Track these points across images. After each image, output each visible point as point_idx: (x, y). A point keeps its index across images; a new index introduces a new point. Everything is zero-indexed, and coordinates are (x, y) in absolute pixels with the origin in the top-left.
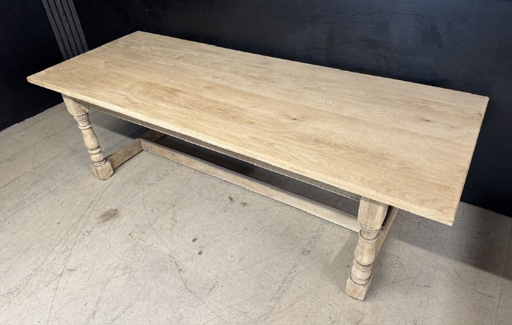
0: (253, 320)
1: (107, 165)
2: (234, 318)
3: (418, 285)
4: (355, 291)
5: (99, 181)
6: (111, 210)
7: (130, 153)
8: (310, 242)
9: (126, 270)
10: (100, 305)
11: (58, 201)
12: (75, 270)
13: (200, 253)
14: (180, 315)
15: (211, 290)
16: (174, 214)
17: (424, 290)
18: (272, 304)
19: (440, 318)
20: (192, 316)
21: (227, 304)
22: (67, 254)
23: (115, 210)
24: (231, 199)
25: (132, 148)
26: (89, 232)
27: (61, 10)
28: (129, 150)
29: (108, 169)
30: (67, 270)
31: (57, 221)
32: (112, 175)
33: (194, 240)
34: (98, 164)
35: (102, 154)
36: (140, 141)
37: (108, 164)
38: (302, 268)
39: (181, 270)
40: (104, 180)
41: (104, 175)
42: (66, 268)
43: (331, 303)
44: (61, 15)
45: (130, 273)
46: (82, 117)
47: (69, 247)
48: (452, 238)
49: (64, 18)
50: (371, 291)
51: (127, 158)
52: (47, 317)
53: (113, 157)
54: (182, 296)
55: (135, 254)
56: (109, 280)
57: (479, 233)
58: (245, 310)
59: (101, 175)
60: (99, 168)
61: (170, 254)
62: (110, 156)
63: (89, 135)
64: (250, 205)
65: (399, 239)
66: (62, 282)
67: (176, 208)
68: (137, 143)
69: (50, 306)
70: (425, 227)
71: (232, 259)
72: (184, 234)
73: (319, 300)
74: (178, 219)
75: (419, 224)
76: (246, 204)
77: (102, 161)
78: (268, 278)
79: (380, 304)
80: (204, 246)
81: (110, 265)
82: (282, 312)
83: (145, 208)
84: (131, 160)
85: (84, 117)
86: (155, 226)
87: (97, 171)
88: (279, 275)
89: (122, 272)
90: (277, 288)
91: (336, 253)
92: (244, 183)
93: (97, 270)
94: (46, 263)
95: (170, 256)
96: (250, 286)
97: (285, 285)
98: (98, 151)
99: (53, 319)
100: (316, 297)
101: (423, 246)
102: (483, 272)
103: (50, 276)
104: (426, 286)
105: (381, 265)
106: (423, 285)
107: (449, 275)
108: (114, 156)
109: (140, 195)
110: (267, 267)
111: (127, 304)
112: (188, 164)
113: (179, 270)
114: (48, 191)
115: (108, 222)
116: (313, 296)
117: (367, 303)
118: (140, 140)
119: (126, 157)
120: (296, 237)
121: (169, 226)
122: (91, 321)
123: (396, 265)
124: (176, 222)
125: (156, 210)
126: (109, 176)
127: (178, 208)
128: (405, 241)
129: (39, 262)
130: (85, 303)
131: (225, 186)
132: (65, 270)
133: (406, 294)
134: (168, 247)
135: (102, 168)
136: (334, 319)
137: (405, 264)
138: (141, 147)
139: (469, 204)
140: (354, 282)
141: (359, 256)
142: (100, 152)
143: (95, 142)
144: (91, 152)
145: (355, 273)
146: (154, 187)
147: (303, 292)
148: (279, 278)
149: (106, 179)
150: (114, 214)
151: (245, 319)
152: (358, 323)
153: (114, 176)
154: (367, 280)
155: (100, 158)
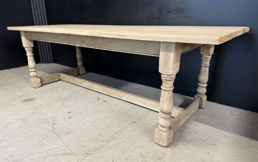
0: (88, 150)
1: (38, 80)
3: (207, 144)
4: (160, 138)
5: (32, 88)
6: (31, 98)
7: (53, 79)
8: (139, 118)
9: (23, 121)
11: (7, 93)
13: (70, 118)
14: (43, 143)
15: (68, 133)
16: (64, 102)
17: (211, 146)
18: (104, 143)
21: (75, 141)
23: (33, 98)
24: (98, 99)
26: (13, 105)
28: (53, 77)
29: (38, 82)
31: (1, 100)
32: (40, 87)
33: (69, 112)
34: (33, 78)
35: (36, 73)
36: (60, 74)
37: (39, 79)
38: (130, 129)
39: (55, 123)
41: (35, 85)
43: (144, 147)
45: (25, 122)
48: (233, 123)
50: (173, 144)
54: (48, 135)
55: (33, 115)
56: (10, 124)
57: (252, 123)
58: (85, 145)
59: (33, 85)
60: (33, 80)
62: (41, 77)
63: (31, 60)
64: (108, 102)
65: (197, 121)
67: (66, 100)
68: (58, 74)
70: (215, 117)
71: (88, 121)
72: (65, 110)
73: (136, 144)
74: (65, 104)
75: (211, 116)
76: (106, 101)
77: (36, 77)
78: (106, 131)
79: (178, 150)
80: (73, 115)
81: (15, 118)
82: (109, 148)
83: (49, 99)
84: (53, 83)
85: (30, 48)
86: (50, 106)
87: (32, 82)
89: (20, 121)
90: (110, 136)
92: (107, 91)
93: (8, 119)
95: (52, 118)
96: (93, 134)
97: (116, 136)
100: (134, 143)
102: (255, 141)
104: (212, 145)
105: (182, 132)
106: (211, 144)
107: (230, 141)
108: (43, 77)
109: (50, 94)
110: (108, 127)
111: (14, 135)
112: (80, 84)
115: (27, 102)
116: (132, 142)
117: (169, 150)
119: (50, 80)
120: (131, 116)
121: (58, 106)
123: (192, 133)
124: (63, 105)
125: (55, 100)
126: (38, 87)
128: (201, 122)
131: (98, 94)
133: (198, 147)
134: (53, 114)
135: (35, 81)
136: (143, 155)
137: (199, 133)
138: (60, 78)
139: (245, 110)
140: (160, 130)
141: (161, 104)
142: (35, 71)
143: (33, 64)
144: (30, 70)
145: (160, 121)
146: (59, 92)
147: (126, 140)
148: (113, 132)
149: (36, 88)
150: (32, 100)
151: (82, 149)
152: (160, 159)
153: (41, 87)
154: (169, 129)
155: (35, 75)
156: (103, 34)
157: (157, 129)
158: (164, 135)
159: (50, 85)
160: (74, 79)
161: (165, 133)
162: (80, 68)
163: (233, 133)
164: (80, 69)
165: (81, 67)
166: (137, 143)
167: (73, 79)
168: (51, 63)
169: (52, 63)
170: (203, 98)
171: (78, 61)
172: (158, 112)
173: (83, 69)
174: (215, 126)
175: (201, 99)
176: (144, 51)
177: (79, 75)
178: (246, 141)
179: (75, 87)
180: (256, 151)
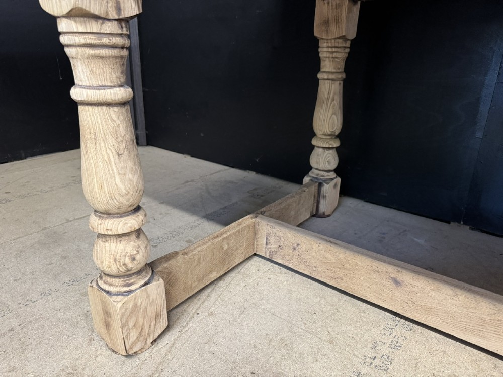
1: (153, 295)
5: (104, 355)
7: (227, 255)
25: (233, 242)
29: (151, 311)
34: (116, 286)
35: (141, 243)
36: (255, 224)
37: (157, 287)
40: (128, 356)
41: (134, 335)
46: (94, 27)
51: (215, 275)
53: (177, 265)
59: (119, 334)
60: (117, 304)
62: (168, 258)
63: (111, 141)
68: (249, 227)
77: (139, 272)
84: (221, 283)
85: (107, 28)
87: (107, 313)
98: (132, 222)
108: (180, 258)
118: (258, 220)
126: (151, 339)
135: (131, 305)
138: (253, 242)
142: (138, 232)
143: (129, 175)
153: (168, 337)
155: (133, 259)
162: (326, 182)
165: (332, 176)
171: (313, 147)
177: (316, 214)
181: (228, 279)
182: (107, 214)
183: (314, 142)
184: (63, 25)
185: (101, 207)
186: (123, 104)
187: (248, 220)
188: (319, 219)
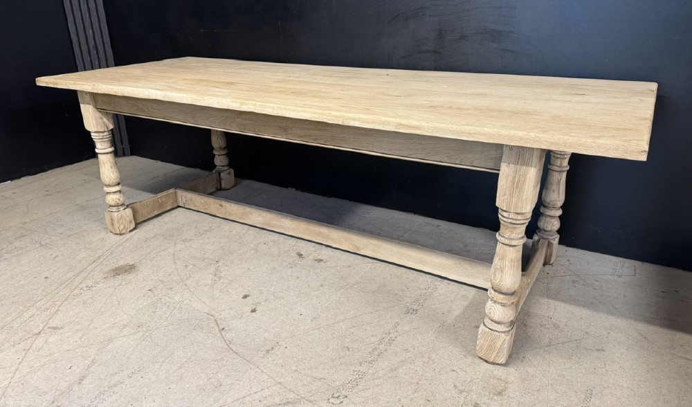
0: (333, 388)
1: (128, 214)
2: (304, 385)
3: (586, 349)
4: (491, 347)
5: (112, 235)
6: (126, 265)
7: (161, 205)
8: (417, 300)
9: (140, 329)
10: (92, 369)
11: (51, 255)
12: (61, 328)
13: (253, 311)
14: (219, 381)
15: (268, 351)
16: (217, 269)
17: (596, 354)
18: (363, 368)
19: (627, 388)
20: (237, 382)
21: (294, 368)
22: (53, 310)
23: (132, 265)
24: (300, 255)
25: (163, 199)
26: (89, 288)
27: (92, 42)
28: (160, 201)
29: (128, 219)
30: (49, 328)
31: (44, 275)
32: (133, 230)
33: (245, 297)
34: (114, 210)
35: (122, 195)
36: (175, 193)
37: (129, 211)
38: (406, 328)
39: (223, 329)
40: (121, 234)
41: (122, 227)
42: (48, 326)
43: (455, 368)
44: (91, 48)
45: (146, 332)
46: (101, 134)
47: (57, 303)
48: (625, 296)
49: (94, 52)
50: (514, 355)
51: (156, 213)
52: (7, 382)
53: (137, 206)
54: (222, 359)
55: (155, 312)
56: (110, 340)
57: (663, 292)
58: (321, 376)
59: (117, 225)
60: (115, 214)
61: (208, 312)
62: (133, 203)
63: (109, 164)
64: (328, 262)
65: (548, 297)
66: (39, 342)
67: (220, 264)
68: (172, 193)
69: (13, 369)
70: (583, 285)
71: (301, 317)
72: (230, 290)
73: (436, 364)
74: (222, 275)
75: (574, 282)
76: (321, 260)
77: (122, 205)
78: (356, 338)
79: (531, 370)
80: (259, 303)
81: (115, 323)
82: (380, 378)
83: (175, 263)
84: (160, 218)
85: (105, 134)
86: (188, 282)
87: (112, 220)
88: (373, 336)
89: (132, 331)
90: (370, 350)
91: (457, 312)
92: (320, 234)
93: (96, 328)
94: (18, 320)
95: (208, 314)
96: (328, 348)
97: (382, 347)
98: (117, 188)
99: (15, 385)
100: (431, 362)
101: (585, 305)
103: (21, 335)
104: (598, 350)
105: (525, 326)
106: (593, 349)
107: (630, 338)
108: (138, 204)
109: (171, 250)
110: (354, 326)
111: (136, 368)
112: (240, 218)
113: (221, 329)
114: (38, 245)
115: (120, 277)
116: (425, 359)
117: (511, 369)
118: (177, 190)
119: (154, 211)
120: (396, 294)
121: (209, 282)
122: (76, 388)
123: (547, 326)
124: (220, 278)
125: (191, 266)
126: (129, 230)
127: (223, 264)
128: (558, 299)
129: (8, 319)
130: (70, 365)
131: (293, 241)
132: (46, 328)
133: (569, 358)
134: (205, 304)
135: (120, 215)
136: (461, 388)
137: (561, 325)
138: (176, 201)
139: (641, 263)
140: (490, 329)
141: (497, 275)
142: (120, 191)
143: (115, 173)
144: (107, 189)
145: (491, 311)
146: (191, 242)
147: (410, 355)
148: (373, 339)
149: (123, 234)
150: (130, 269)
151: (321, 387)
152: (500, 393)
153: (135, 231)
154: (510, 325)
155: (119, 200)
156: (354, 119)
157: (482, 327)
158: (502, 340)
159: (155, 221)
160: (221, 206)
161: (503, 335)
162: (222, 171)
163: (631, 318)
164: (222, 174)
165: (226, 168)
166: (436, 360)
167: (217, 206)
168: (124, 155)
169: (127, 156)
170: (552, 241)
171: (214, 155)
172: (487, 290)
173: (229, 173)
174: (591, 305)
175: (550, 245)
176: (456, 159)
177: (221, 189)
178: (662, 335)
179: (226, 226)
180: (688, 356)
181: (163, 215)
182: (109, 186)
183: (215, 152)
184: (92, 134)
185: (107, 183)
186: (111, 153)
187: (172, 191)
188: (222, 192)
